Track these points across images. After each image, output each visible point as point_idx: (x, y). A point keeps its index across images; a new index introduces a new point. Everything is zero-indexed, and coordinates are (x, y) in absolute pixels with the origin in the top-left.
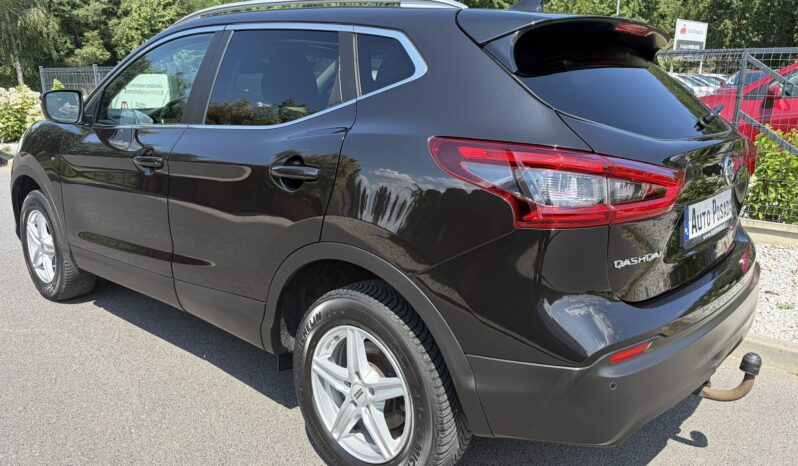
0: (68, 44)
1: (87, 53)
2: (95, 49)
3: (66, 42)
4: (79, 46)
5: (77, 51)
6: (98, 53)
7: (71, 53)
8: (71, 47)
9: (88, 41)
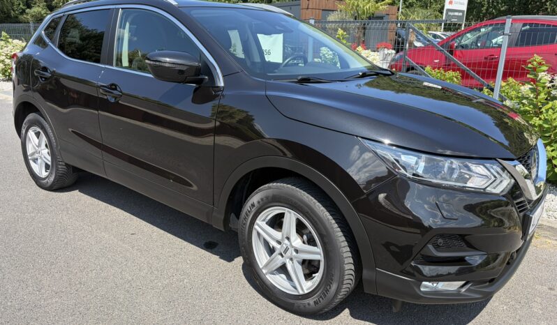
0: (21, 6)
1: (34, 12)
2: (40, 9)
3: (20, 4)
4: (29, 7)
5: (28, 11)
6: (43, 12)
7: (23, 12)
8: (24, 7)
9: (35, 4)
